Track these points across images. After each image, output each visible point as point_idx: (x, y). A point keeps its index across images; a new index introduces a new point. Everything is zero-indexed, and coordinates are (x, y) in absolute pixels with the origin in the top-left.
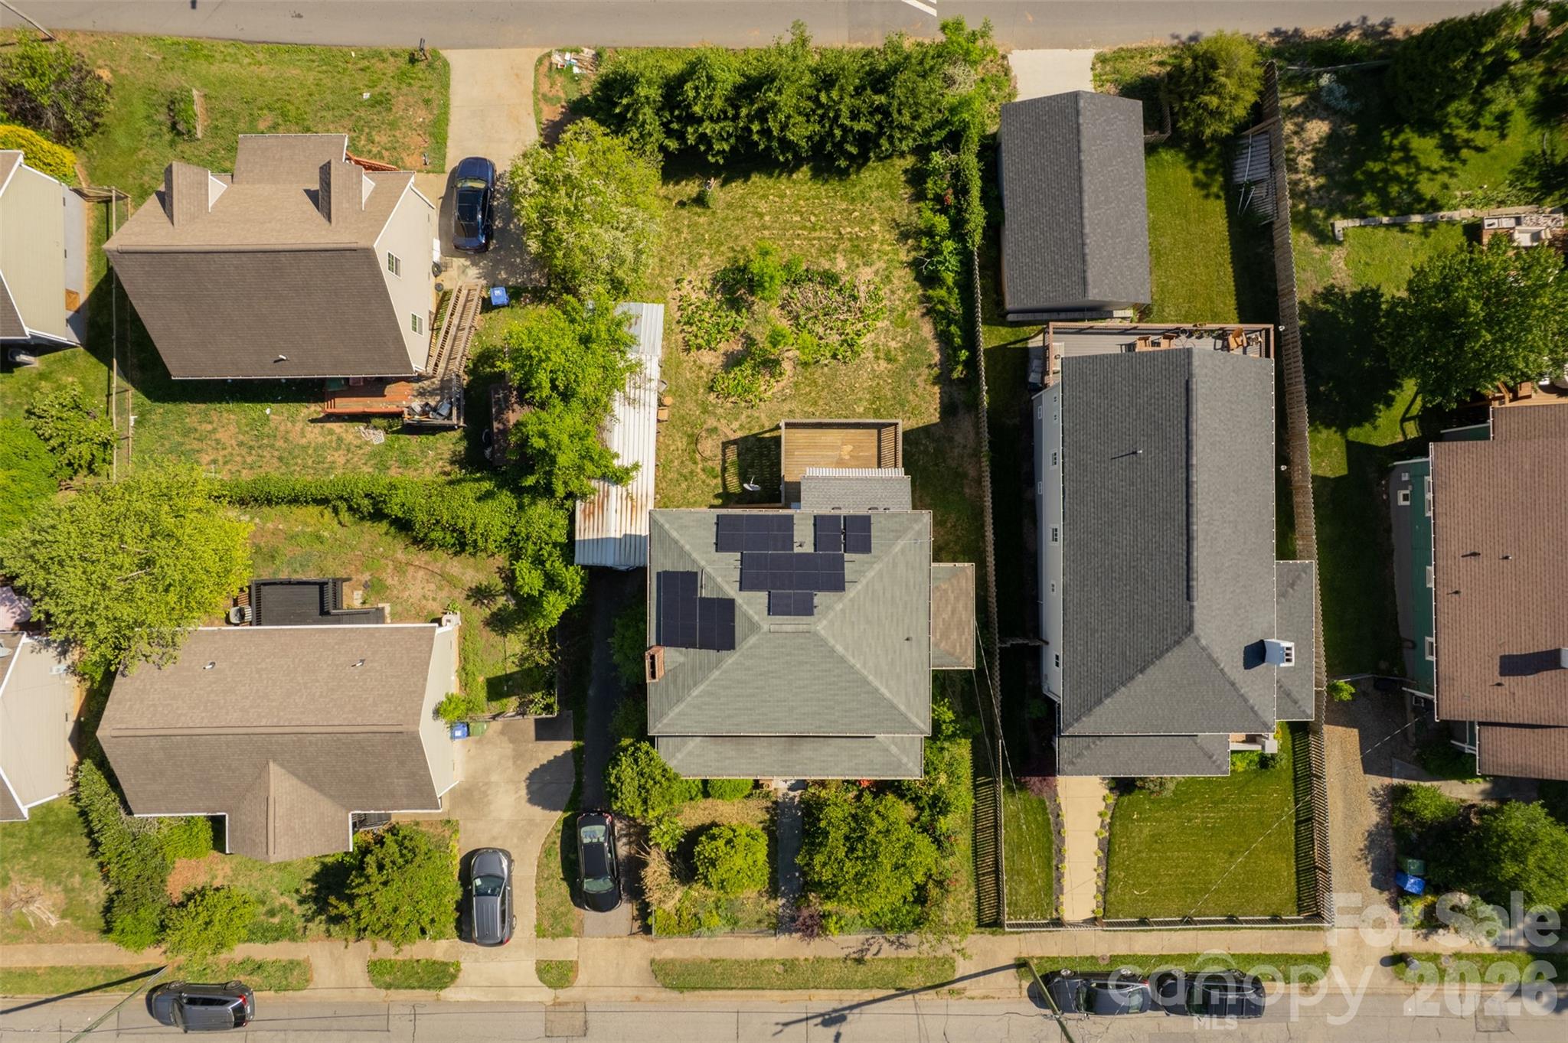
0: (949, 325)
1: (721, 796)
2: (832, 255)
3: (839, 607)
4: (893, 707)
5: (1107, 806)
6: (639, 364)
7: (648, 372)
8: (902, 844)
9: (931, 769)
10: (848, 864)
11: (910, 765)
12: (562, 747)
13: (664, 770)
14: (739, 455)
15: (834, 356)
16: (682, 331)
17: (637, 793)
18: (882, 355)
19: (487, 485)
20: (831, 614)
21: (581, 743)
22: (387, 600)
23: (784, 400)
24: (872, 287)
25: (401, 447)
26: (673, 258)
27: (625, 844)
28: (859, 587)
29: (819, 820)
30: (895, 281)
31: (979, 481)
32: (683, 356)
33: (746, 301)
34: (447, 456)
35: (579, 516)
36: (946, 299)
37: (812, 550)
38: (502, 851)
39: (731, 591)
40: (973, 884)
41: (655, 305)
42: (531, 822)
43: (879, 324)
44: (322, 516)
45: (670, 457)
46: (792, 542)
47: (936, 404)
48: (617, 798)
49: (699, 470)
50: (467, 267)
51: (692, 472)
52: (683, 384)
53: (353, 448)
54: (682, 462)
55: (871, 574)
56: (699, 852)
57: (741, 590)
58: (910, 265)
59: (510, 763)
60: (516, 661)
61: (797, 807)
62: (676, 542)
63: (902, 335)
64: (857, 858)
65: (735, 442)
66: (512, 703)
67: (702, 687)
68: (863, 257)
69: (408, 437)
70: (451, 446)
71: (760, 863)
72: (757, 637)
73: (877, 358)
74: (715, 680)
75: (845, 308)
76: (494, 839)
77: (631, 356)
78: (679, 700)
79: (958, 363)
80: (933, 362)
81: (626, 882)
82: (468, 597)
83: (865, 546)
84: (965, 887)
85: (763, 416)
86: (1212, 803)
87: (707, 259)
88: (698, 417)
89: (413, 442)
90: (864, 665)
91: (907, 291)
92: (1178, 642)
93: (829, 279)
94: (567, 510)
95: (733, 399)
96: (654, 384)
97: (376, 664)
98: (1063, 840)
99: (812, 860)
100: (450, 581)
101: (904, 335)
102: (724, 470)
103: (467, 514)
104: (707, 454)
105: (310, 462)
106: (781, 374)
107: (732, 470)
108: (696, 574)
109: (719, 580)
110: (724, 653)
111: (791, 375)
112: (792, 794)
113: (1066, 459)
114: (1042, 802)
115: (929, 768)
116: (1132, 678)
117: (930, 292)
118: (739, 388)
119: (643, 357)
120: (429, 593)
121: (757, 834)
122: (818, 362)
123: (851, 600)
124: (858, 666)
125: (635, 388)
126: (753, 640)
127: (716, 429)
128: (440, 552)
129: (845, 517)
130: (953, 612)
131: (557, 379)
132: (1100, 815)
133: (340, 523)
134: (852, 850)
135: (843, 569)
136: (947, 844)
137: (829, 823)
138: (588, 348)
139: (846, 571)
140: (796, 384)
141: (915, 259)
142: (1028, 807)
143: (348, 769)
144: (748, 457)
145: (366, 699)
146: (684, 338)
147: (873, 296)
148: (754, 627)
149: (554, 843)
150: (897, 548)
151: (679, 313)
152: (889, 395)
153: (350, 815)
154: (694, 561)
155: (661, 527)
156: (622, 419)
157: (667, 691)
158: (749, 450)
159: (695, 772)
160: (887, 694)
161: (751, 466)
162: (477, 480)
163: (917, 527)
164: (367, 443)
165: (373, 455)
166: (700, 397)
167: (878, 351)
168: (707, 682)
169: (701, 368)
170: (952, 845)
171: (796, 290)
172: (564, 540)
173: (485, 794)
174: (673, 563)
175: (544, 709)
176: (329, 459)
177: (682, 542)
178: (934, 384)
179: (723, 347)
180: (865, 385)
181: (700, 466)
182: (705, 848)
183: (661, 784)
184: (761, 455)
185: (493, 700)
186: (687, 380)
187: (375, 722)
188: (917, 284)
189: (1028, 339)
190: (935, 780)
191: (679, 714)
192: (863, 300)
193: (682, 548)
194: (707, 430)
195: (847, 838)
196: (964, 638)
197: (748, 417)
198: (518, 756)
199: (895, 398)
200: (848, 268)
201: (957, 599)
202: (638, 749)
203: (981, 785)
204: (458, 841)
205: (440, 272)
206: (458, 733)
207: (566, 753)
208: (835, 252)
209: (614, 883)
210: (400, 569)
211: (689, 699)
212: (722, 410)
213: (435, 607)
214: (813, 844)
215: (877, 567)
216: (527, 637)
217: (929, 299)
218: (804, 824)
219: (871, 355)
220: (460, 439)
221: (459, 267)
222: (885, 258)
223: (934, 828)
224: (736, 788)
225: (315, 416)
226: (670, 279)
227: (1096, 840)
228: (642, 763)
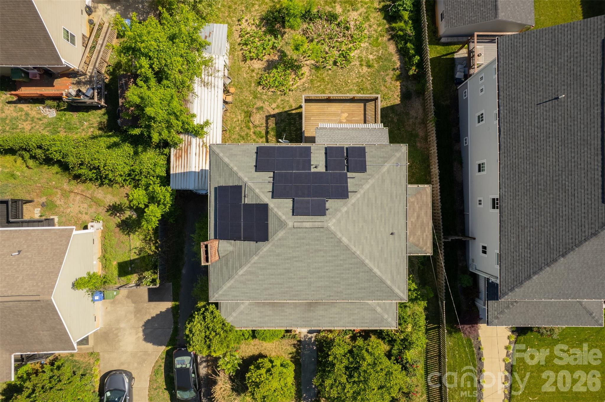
0: (406, 43)
1: (264, 339)
2: (333, 4)
3: (344, 209)
4: (382, 282)
5: (510, 343)
6: (211, 60)
7: (217, 66)
8: (384, 372)
9: (402, 322)
10: (348, 386)
11: (390, 320)
12: (165, 306)
13: (224, 324)
14: (276, 124)
15: (335, 63)
16: (242, 49)
17: (203, 341)
18: (364, 63)
19: (115, 139)
20: (339, 215)
21: (177, 303)
22: (56, 214)
23: (304, 90)
24: (358, 23)
25: (66, 120)
26: (236, 6)
27: (205, 367)
28: (359, 195)
29: (329, 355)
30: (372, 20)
31: (426, 139)
32: (242, 64)
33: (281, 32)
34: (96, 125)
35: (172, 158)
36: (404, 27)
37: (324, 170)
38: (126, 372)
39: (266, 198)
40: (425, 392)
41: (222, 25)
42: (146, 353)
43: (362, 45)
44: (16, 162)
45: (234, 125)
46: (310, 165)
47: (398, 92)
48: (190, 345)
49: (251, 133)
50: (108, 10)
51: (247, 134)
52: (242, 81)
53: (35, 120)
54: (241, 128)
55: (367, 187)
56: (249, 377)
57: (273, 197)
58: (380, 10)
59: (132, 316)
60: (137, 251)
61: (314, 344)
62: (227, 166)
63: (376, 51)
64: (354, 382)
65: (274, 116)
66: (134, 278)
67: (245, 269)
68: (352, 5)
69: (71, 113)
70: (98, 119)
71: (289, 384)
72: (284, 232)
73: (361, 65)
74: (254, 263)
75: (342, 34)
76: (122, 364)
77: (206, 55)
78: (230, 277)
79: (413, 65)
80: (396, 67)
81: (205, 391)
82: (108, 211)
83: (362, 168)
84: (420, 394)
85: (291, 100)
86: (579, 341)
87: (257, 7)
88: (251, 101)
89: (75, 117)
90: (363, 252)
91: (379, 25)
92: (595, 234)
93: (332, 18)
94: (166, 155)
95: (273, 90)
96: (221, 74)
97: (28, 254)
98: (482, 364)
99: (324, 382)
100: (97, 202)
101: (378, 51)
102: (267, 133)
103: (101, 157)
104: (257, 123)
105: (7, 129)
106: (302, 74)
107: (272, 133)
108: (240, 187)
109: (257, 191)
110: (260, 243)
111: (308, 75)
112: (310, 335)
113: (501, 108)
114: (469, 340)
115: (402, 320)
116: (555, 260)
117: (394, 25)
118: (276, 82)
119: (214, 56)
120: (82, 210)
121: (287, 364)
122: (325, 67)
123: (352, 205)
124: (358, 253)
125: (208, 75)
126: (281, 234)
127: (262, 107)
128: (90, 184)
129: (347, 149)
130: (418, 217)
131: (153, 64)
132: (507, 348)
133: (27, 167)
134: (351, 376)
135: (347, 183)
136: (411, 370)
137: (335, 358)
138: (174, 43)
139: (349, 185)
140: (312, 81)
141: (384, 7)
142: (460, 343)
143: (6, 326)
144: (282, 125)
145: (18, 277)
146: (242, 54)
147: (359, 28)
148: (282, 224)
149: (160, 366)
150: (385, 169)
151: (240, 39)
152: (369, 87)
153: (13, 356)
154: (240, 178)
155: (217, 155)
156: (199, 95)
157: (222, 271)
158: (282, 121)
159: (245, 325)
160: (378, 273)
161: (284, 130)
162: (109, 136)
163: (398, 155)
164: (45, 117)
165: (49, 124)
166: (252, 88)
167: (362, 61)
168: (249, 265)
169: (253, 71)
170: (414, 370)
171: (311, 24)
172: (164, 174)
173: (117, 336)
174: (225, 180)
175: (151, 282)
176: (20, 126)
177: (231, 165)
178: (397, 80)
179: (266, 58)
180: (354, 81)
181: (252, 130)
182: (252, 375)
183: (220, 335)
184: (290, 124)
185: (122, 276)
186: (244, 78)
187: (21, 294)
188: (385, 21)
189: (454, 53)
190: (404, 329)
191: (230, 287)
192: (352, 30)
193: (231, 169)
194: (257, 108)
195: (347, 368)
196: (425, 234)
197: (282, 100)
198: (138, 312)
199: (372, 89)
200: (343, 12)
201: (420, 208)
202: (207, 310)
203: (430, 329)
204: (99, 366)
205: (92, 12)
206: (97, 298)
207: (168, 310)
208: (335, 3)
209: (196, 393)
210: (65, 194)
211: (236, 277)
212: (266, 97)
213: (85, 217)
214: (324, 371)
215: (371, 182)
216: (144, 237)
217: (393, 29)
218: (318, 356)
219: (358, 63)
220: (104, 114)
221: (103, 10)
222: (366, 6)
223: (402, 358)
224: (273, 334)
225: (11, 100)
226: (234, 19)
227: (503, 364)
228: (208, 320)
